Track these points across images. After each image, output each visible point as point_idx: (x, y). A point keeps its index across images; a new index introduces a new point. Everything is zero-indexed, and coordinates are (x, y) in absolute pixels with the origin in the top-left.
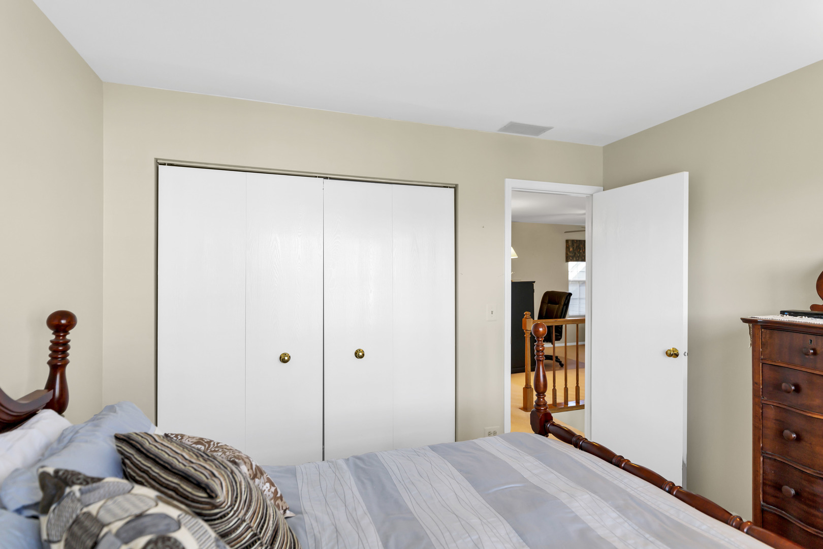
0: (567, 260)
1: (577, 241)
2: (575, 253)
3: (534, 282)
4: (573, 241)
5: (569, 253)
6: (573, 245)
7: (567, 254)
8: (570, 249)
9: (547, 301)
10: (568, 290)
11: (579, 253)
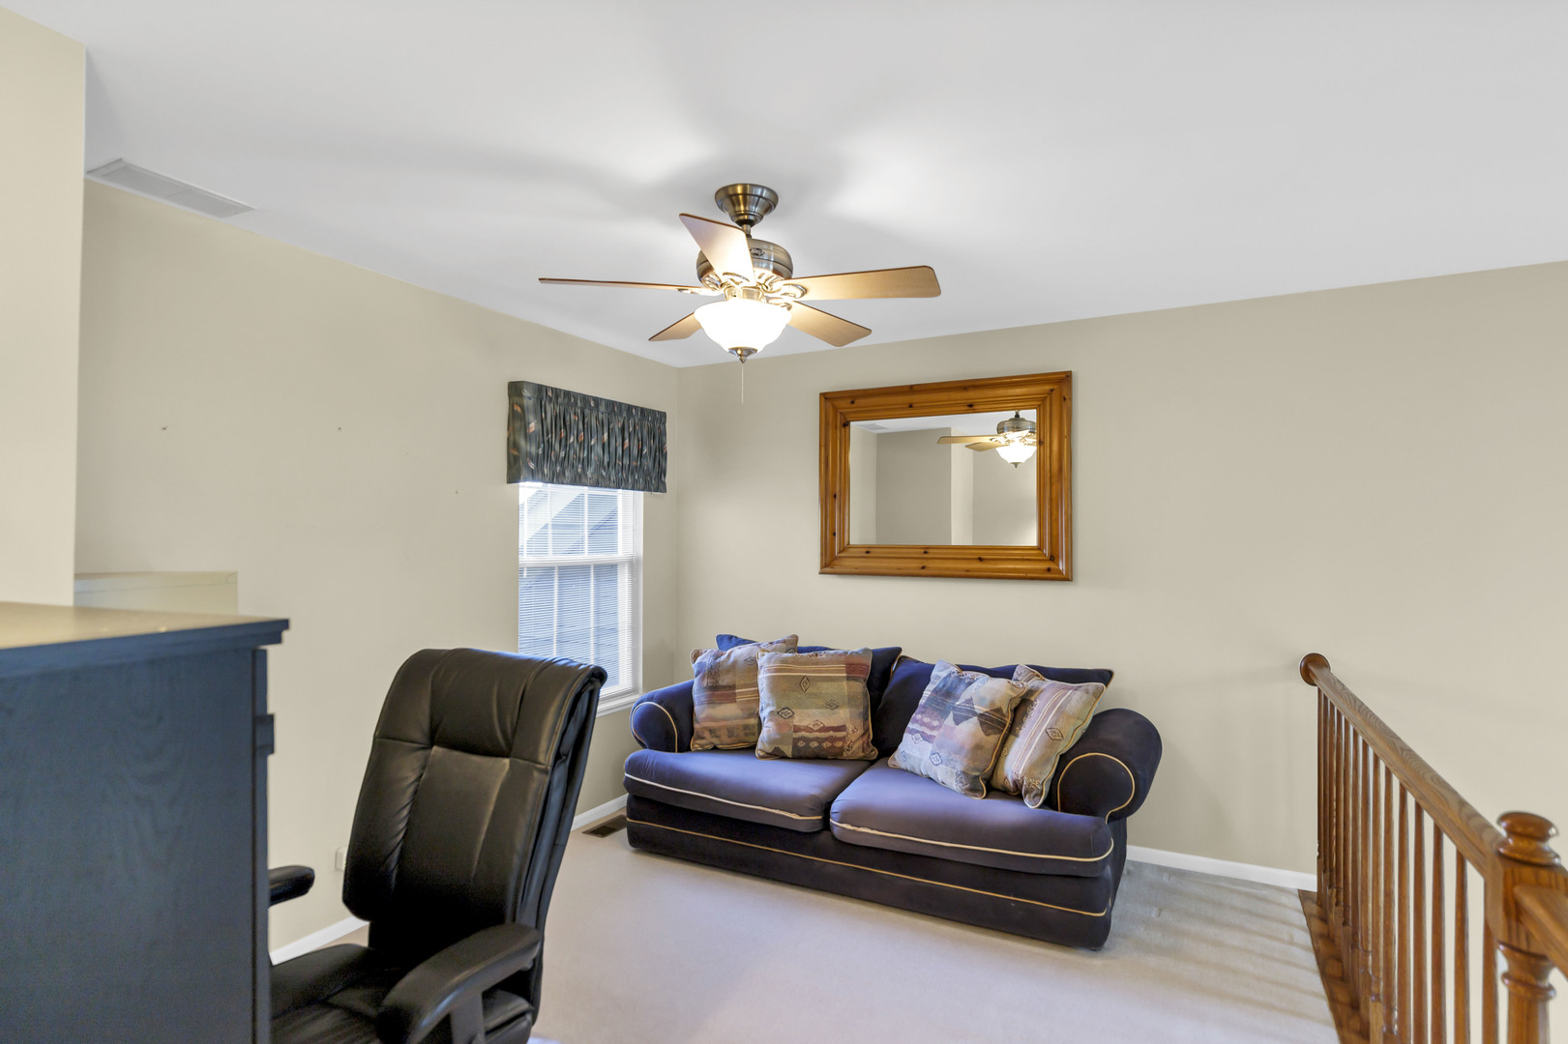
0: (513, 477)
1: (556, 392)
2: (550, 446)
3: (275, 630)
4: (540, 389)
5: (522, 443)
6: (540, 406)
7: (512, 445)
8: (526, 426)
9: (418, 731)
10: (511, 623)
11: (564, 443)
